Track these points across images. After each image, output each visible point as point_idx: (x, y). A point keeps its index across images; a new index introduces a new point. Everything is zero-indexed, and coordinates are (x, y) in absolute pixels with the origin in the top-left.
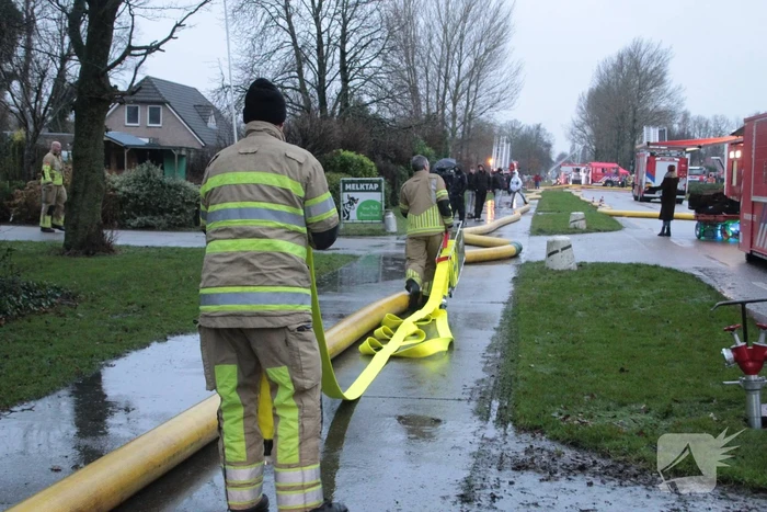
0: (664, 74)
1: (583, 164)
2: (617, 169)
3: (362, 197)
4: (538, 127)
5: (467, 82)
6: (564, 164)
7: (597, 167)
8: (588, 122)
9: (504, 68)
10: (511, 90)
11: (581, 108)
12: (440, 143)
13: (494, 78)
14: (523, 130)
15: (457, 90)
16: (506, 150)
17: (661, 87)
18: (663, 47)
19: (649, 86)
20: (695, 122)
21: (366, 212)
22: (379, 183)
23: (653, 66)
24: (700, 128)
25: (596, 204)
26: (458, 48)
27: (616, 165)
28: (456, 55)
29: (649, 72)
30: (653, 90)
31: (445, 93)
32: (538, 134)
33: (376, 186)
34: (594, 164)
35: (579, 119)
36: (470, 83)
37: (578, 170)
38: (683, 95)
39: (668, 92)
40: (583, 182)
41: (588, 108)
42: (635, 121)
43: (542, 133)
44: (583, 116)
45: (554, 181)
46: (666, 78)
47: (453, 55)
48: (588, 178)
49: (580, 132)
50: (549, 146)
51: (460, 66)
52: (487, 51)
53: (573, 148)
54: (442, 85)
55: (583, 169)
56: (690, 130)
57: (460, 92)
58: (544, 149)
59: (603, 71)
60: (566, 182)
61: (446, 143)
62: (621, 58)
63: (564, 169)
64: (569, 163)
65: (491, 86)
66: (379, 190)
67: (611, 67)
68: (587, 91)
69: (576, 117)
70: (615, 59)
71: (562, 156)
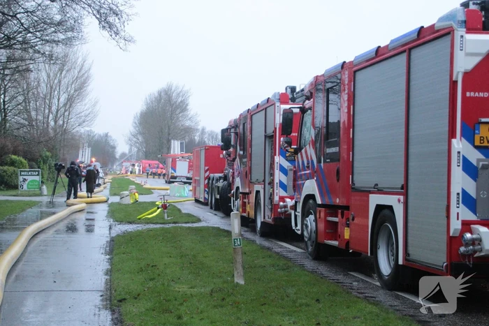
0: (187, 105)
1: (137, 161)
2: (158, 164)
3: (30, 178)
4: (107, 135)
5: (63, 110)
6: (125, 161)
7: (145, 163)
8: (140, 133)
9: (87, 100)
10: (91, 115)
11: (135, 123)
12: (53, 149)
13: (81, 107)
14: (96, 137)
15: (57, 115)
16: (88, 152)
17: (185, 113)
18: (185, 89)
19: (177, 112)
20: (209, 135)
21: (31, 185)
22: (38, 171)
23: (180, 100)
24: (212, 137)
25: (143, 184)
26: (58, 88)
27: (157, 162)
28: (56, 92)
29: (177, 103)
30: (181, 115)
31: (49, 115)
32: (106, 140)
33: (37, 173)
34: (144, 161)
35: (134, 130)
36: (65, 111)
37: (134, 165)
38: (199, 119)
39: (190, 116)
40: (137, 172)
41: (140, 124)
42: (169, 134)
43: (109, 139)
44: (137, 129)
45: (118, 172)
46: (188, 107)
47: (54, 92)
48: (140, 170)
49: (135, 139)
50: (114, 148)
51: (59, 100)
52: (75, 91)
53: (130, 150)
54: (47, 111)
55: (137, 164)
56: (206, 140)
57: (59, 116)
58: (111, 150)
59: (149, 101)
60: (126, 173)
61: (56, 149)
62: (160, 94)
63: (124, 164)
64: (128, 160)
65: (79, 111)
66: (38, 175)
67: (154, 99)
68: (139, 112)
69: (132, 129)
70: (156, 95)
71: (123, 155)
